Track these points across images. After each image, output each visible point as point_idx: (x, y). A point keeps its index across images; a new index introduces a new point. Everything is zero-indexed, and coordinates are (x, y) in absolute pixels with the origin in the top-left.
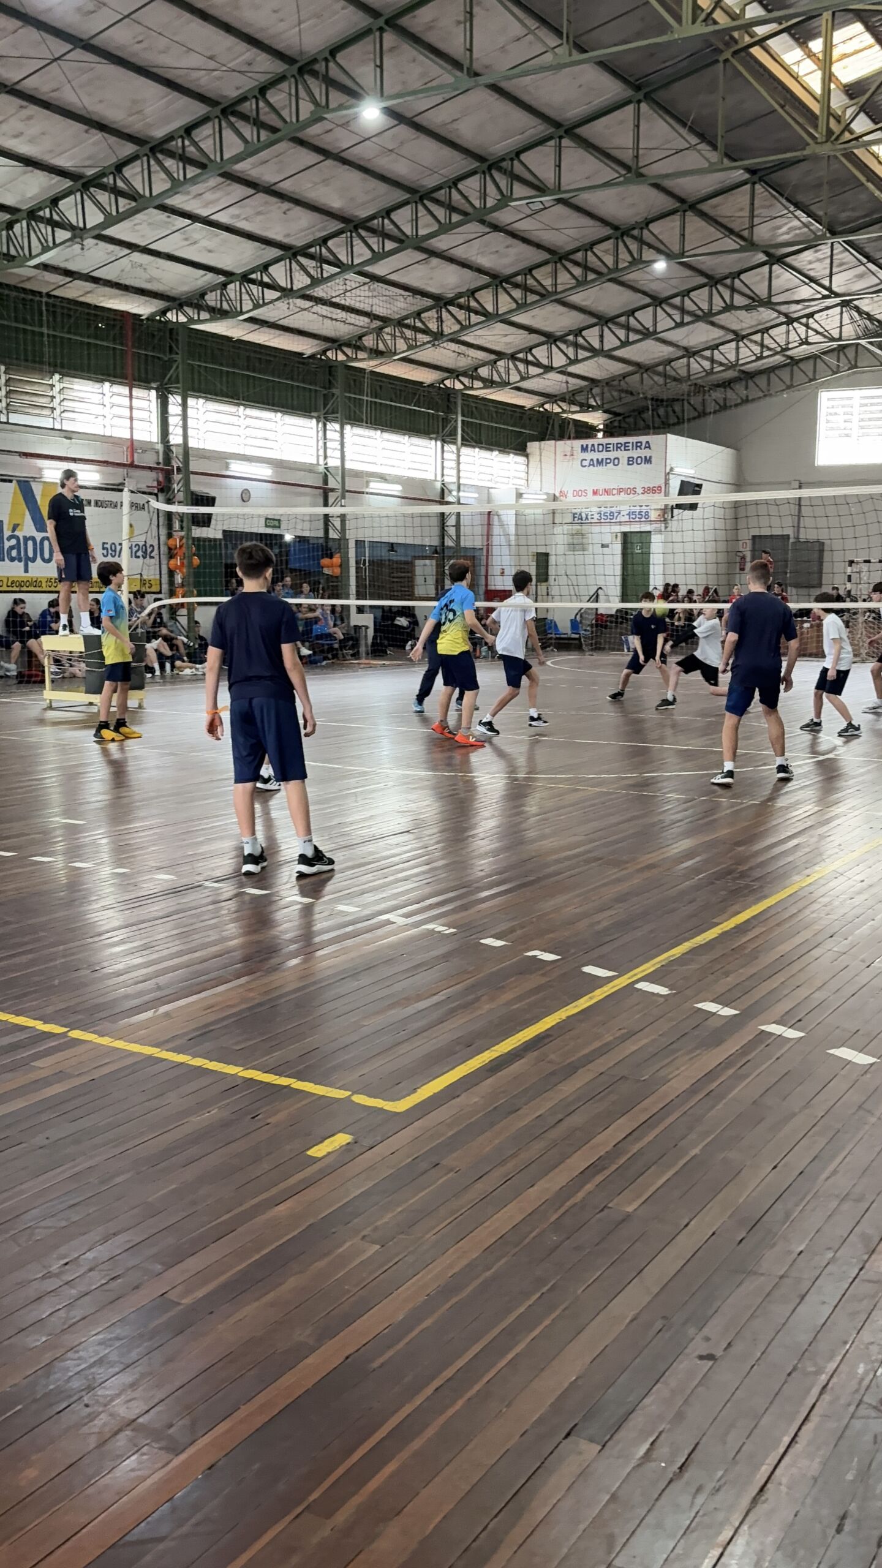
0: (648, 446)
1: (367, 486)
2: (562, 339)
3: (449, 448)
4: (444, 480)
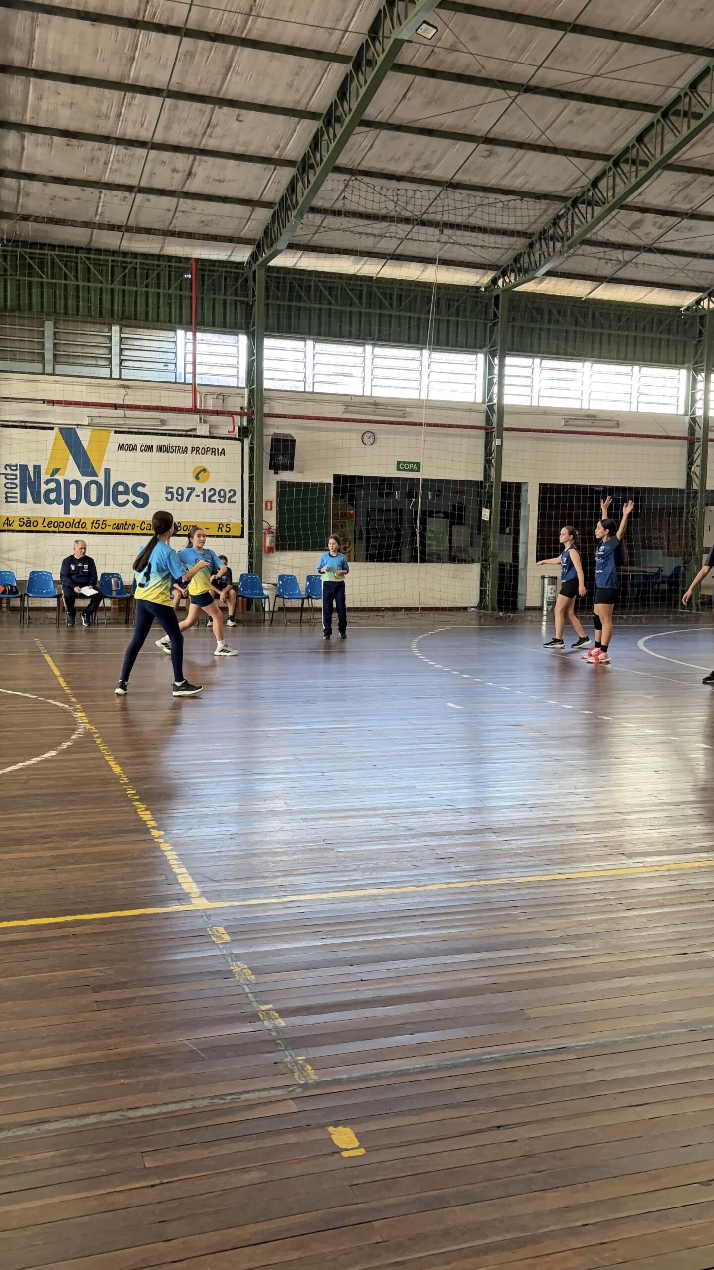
3: (701, 377)
4: (693, 413)
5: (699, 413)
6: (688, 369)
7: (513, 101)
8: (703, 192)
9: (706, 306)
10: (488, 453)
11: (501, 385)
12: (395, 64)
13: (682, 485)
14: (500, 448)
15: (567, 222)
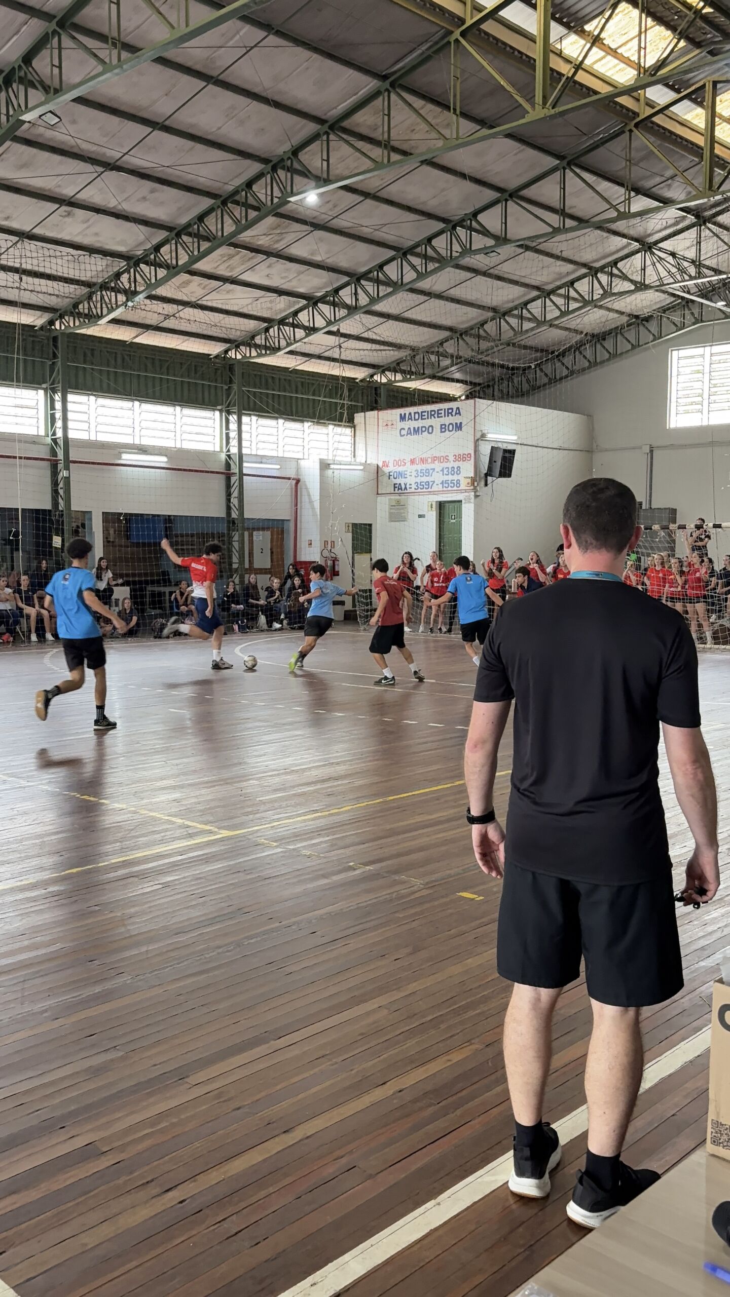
0: (458, 412)
1: (120, 458)
2: (322, 300)
3: (233, 418)
4: (228, 451)
5: (234, 450)
6: (221, 411)
7: (99, 175)
8: (242, 264)
9: (234, 357)
10: (55, 483)
11: (65, 419)
12: (15, 136)
13: (222, 514)
14: (67, 480)
15: (129, 279)
